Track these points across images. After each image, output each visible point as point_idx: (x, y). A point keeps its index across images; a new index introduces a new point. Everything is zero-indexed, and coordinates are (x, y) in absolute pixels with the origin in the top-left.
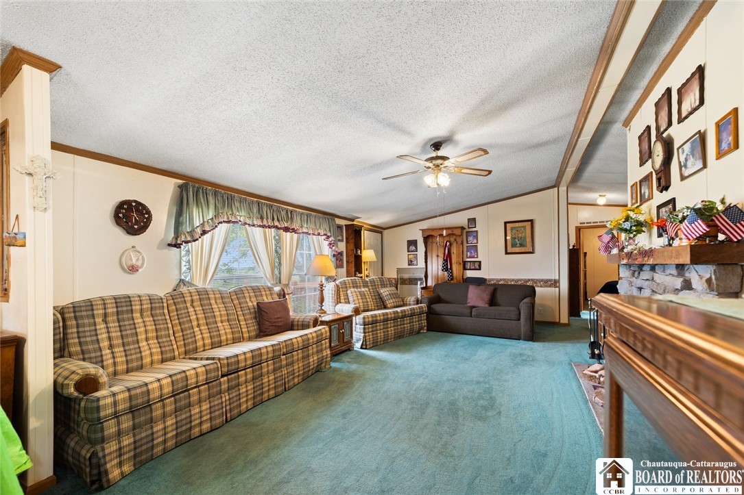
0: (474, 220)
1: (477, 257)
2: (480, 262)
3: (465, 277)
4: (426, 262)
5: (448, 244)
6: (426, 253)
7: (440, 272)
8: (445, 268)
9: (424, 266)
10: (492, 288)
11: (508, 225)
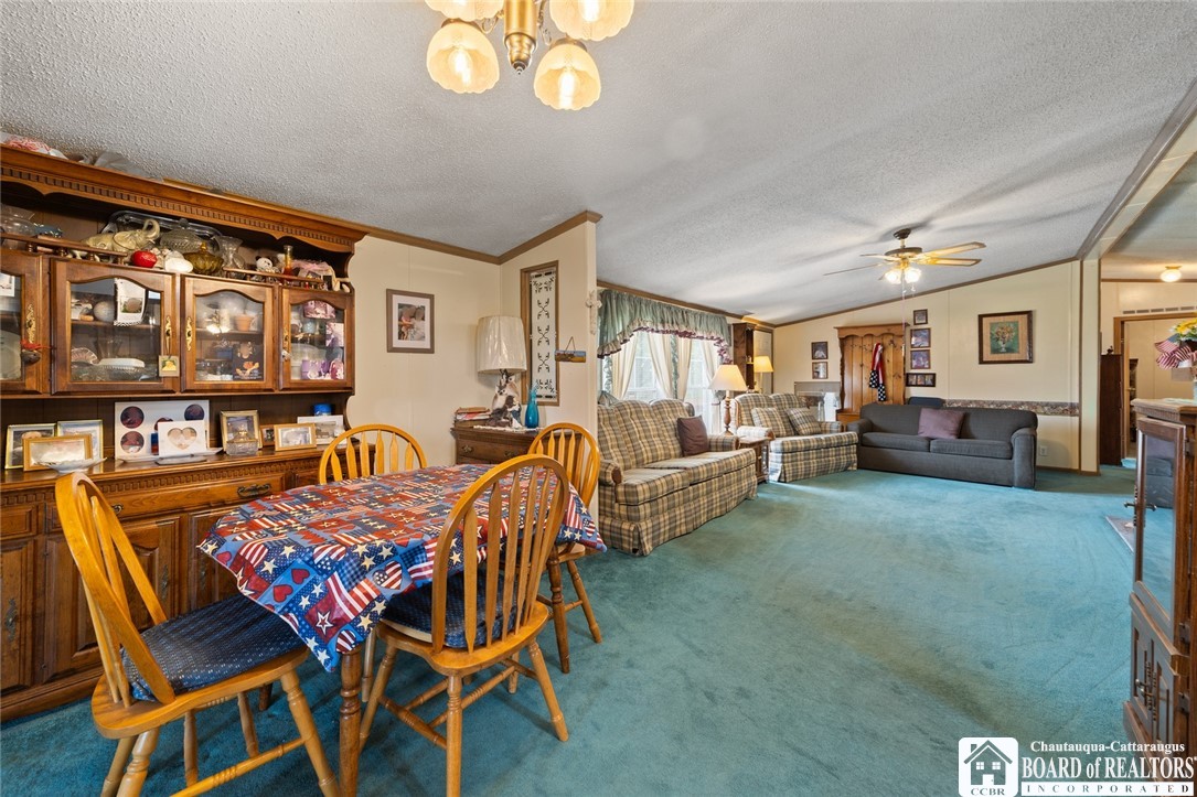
0: (925, 312)
1: (929, 368)
2: (934, 375)
3: (907, 397)
4: (842, 374)
5: (880, 348)
6: (842, 360)
7: (866, 388)
8: (875, 383)
9: (839, 380)
10: (961, 413)
11: (985, 320)
